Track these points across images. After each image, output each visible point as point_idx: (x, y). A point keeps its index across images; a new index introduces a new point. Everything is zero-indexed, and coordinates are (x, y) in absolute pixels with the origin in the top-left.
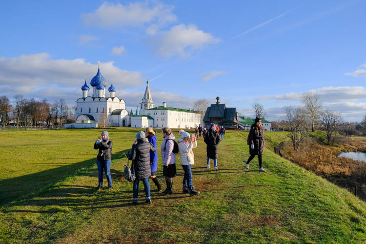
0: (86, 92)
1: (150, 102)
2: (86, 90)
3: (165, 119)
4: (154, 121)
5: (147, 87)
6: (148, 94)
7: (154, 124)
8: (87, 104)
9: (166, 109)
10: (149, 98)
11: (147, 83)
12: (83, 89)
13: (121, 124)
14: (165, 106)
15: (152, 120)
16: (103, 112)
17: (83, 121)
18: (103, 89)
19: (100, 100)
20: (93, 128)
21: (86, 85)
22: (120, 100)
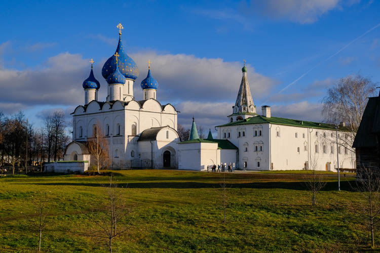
0: (92, 93)
1: (250, 111)
2: (92, 88)
3: (263, 148)
4: (238, 152)
5: (243, 80)
6: (245, 96)
7: (238, 160)
8: (90, 118)
9: (268, 121)
10: (246, 104)
11: (244, 70)
12: (86, 87)
13: (159, 161)
14: (268, 115)
15: (233, 152)
16: (119, 135)
17: (76, 157)
18: (123, 83)
19: (111, 106)
20: (79, 173)
21: (92, 77)
22: (163, 108)
